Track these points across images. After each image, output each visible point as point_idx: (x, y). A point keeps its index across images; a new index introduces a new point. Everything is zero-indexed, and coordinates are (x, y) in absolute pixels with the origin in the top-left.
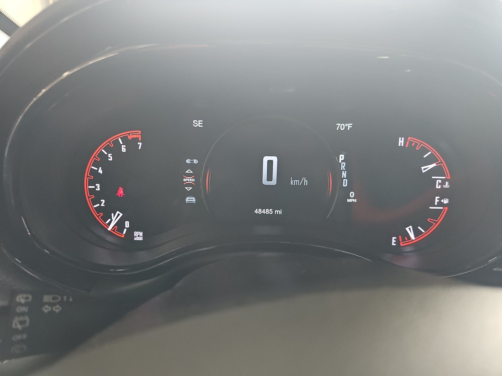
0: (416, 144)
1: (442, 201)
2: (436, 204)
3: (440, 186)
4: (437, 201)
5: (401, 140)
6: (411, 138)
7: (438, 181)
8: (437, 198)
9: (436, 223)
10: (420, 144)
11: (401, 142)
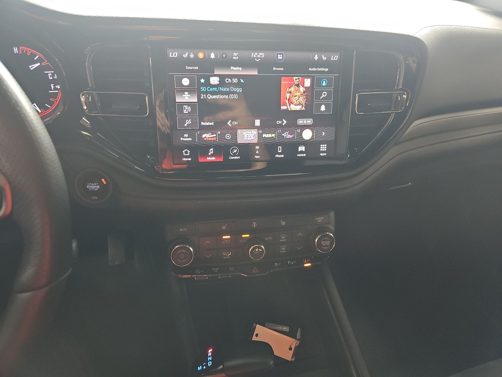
0: (27, 51)
1: (56, 87)
2: (53, 89)
3: (52, 77)
4: (53, 87)
5: (15, 49)
6: (22, 47)
7: (49, 74)
8: (52, 85)
9: (57, 101)
10: (30, 51)
11: (16, 50)
